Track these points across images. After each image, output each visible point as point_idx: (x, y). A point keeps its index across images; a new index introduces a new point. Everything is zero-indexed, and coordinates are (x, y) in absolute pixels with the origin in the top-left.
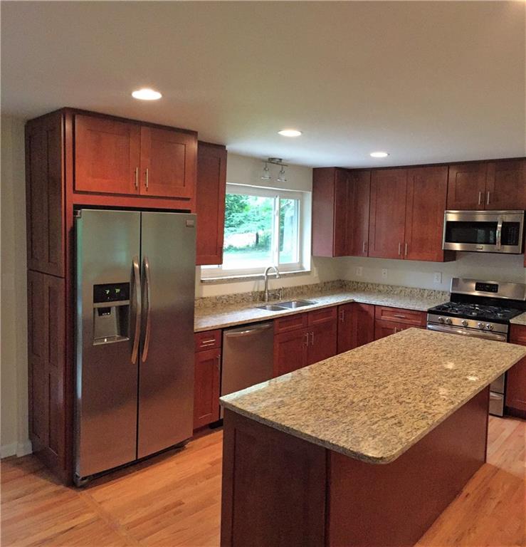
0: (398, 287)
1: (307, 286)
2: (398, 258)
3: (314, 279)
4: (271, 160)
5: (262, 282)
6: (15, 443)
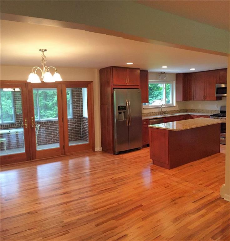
0: (204, 110)
1: (174, 111)
2: (203, 100)
3: (177, 109)
4: (161, 73)
5: (161, 109)
6: (98, 148)
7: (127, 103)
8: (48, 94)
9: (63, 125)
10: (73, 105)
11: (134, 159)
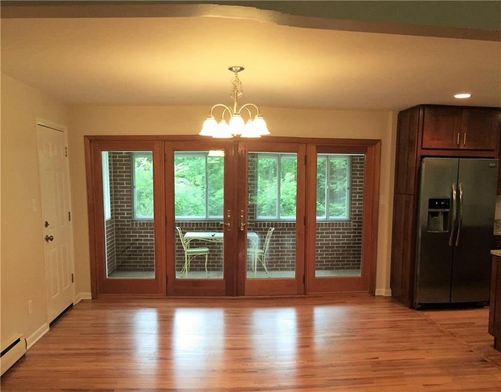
6: (383, 289)
7: (455, 192)
8: (335, 167)
9: (306, 232)
10: (351, 193)
11: (453, 326)
